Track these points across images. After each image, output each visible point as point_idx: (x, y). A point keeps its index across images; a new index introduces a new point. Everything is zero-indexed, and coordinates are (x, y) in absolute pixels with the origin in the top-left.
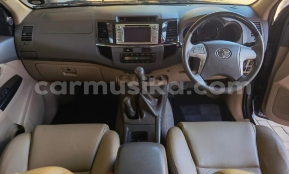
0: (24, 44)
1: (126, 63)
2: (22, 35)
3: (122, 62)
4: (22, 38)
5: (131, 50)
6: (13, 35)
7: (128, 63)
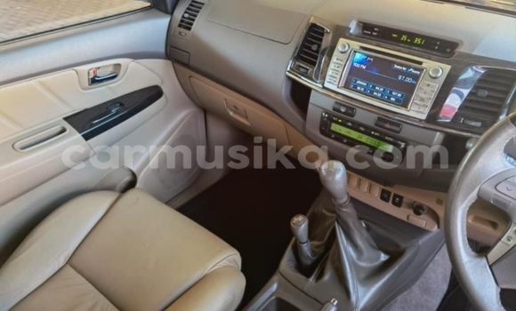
0: (180, 33)
1: (331, 138)
2: (183, 17)
3: (323, 132)
4: (182, 21)
5: (351, 111)
6: (172, 13)
7: (334, 139)
